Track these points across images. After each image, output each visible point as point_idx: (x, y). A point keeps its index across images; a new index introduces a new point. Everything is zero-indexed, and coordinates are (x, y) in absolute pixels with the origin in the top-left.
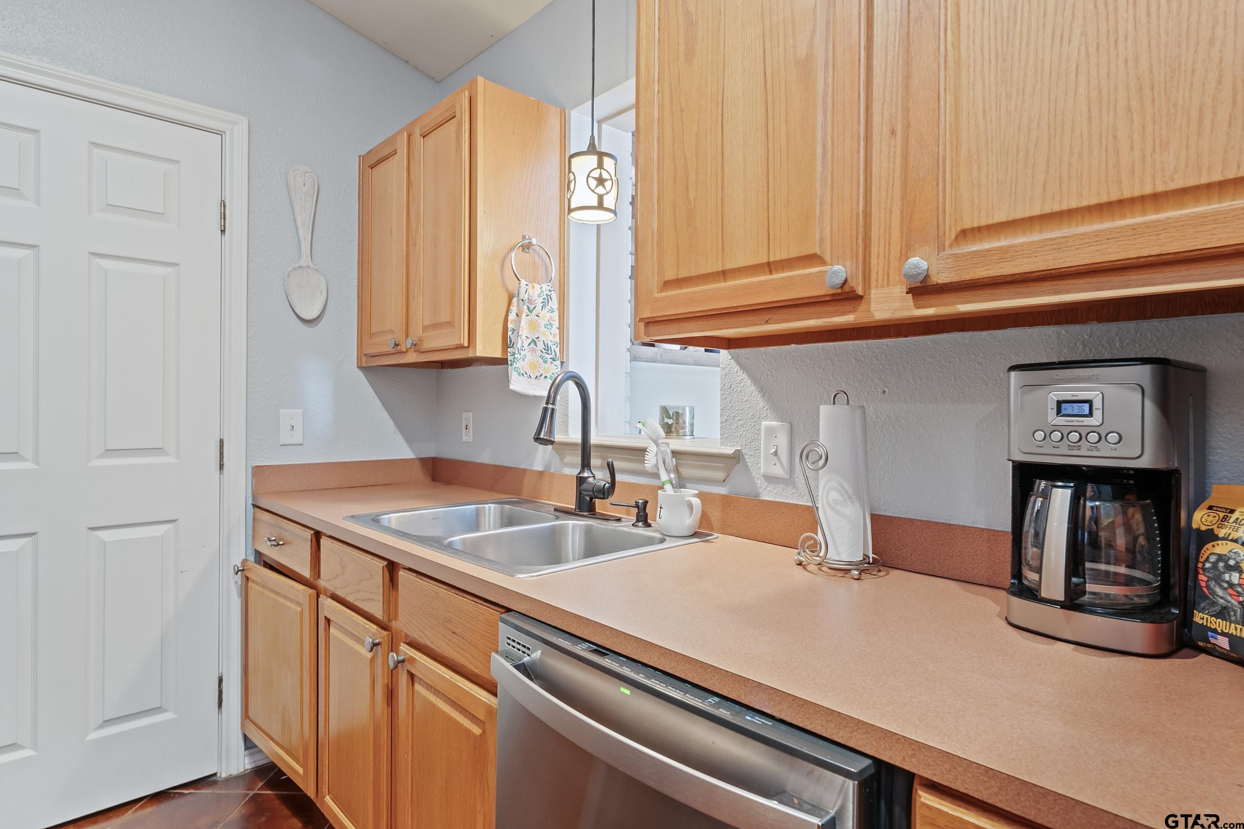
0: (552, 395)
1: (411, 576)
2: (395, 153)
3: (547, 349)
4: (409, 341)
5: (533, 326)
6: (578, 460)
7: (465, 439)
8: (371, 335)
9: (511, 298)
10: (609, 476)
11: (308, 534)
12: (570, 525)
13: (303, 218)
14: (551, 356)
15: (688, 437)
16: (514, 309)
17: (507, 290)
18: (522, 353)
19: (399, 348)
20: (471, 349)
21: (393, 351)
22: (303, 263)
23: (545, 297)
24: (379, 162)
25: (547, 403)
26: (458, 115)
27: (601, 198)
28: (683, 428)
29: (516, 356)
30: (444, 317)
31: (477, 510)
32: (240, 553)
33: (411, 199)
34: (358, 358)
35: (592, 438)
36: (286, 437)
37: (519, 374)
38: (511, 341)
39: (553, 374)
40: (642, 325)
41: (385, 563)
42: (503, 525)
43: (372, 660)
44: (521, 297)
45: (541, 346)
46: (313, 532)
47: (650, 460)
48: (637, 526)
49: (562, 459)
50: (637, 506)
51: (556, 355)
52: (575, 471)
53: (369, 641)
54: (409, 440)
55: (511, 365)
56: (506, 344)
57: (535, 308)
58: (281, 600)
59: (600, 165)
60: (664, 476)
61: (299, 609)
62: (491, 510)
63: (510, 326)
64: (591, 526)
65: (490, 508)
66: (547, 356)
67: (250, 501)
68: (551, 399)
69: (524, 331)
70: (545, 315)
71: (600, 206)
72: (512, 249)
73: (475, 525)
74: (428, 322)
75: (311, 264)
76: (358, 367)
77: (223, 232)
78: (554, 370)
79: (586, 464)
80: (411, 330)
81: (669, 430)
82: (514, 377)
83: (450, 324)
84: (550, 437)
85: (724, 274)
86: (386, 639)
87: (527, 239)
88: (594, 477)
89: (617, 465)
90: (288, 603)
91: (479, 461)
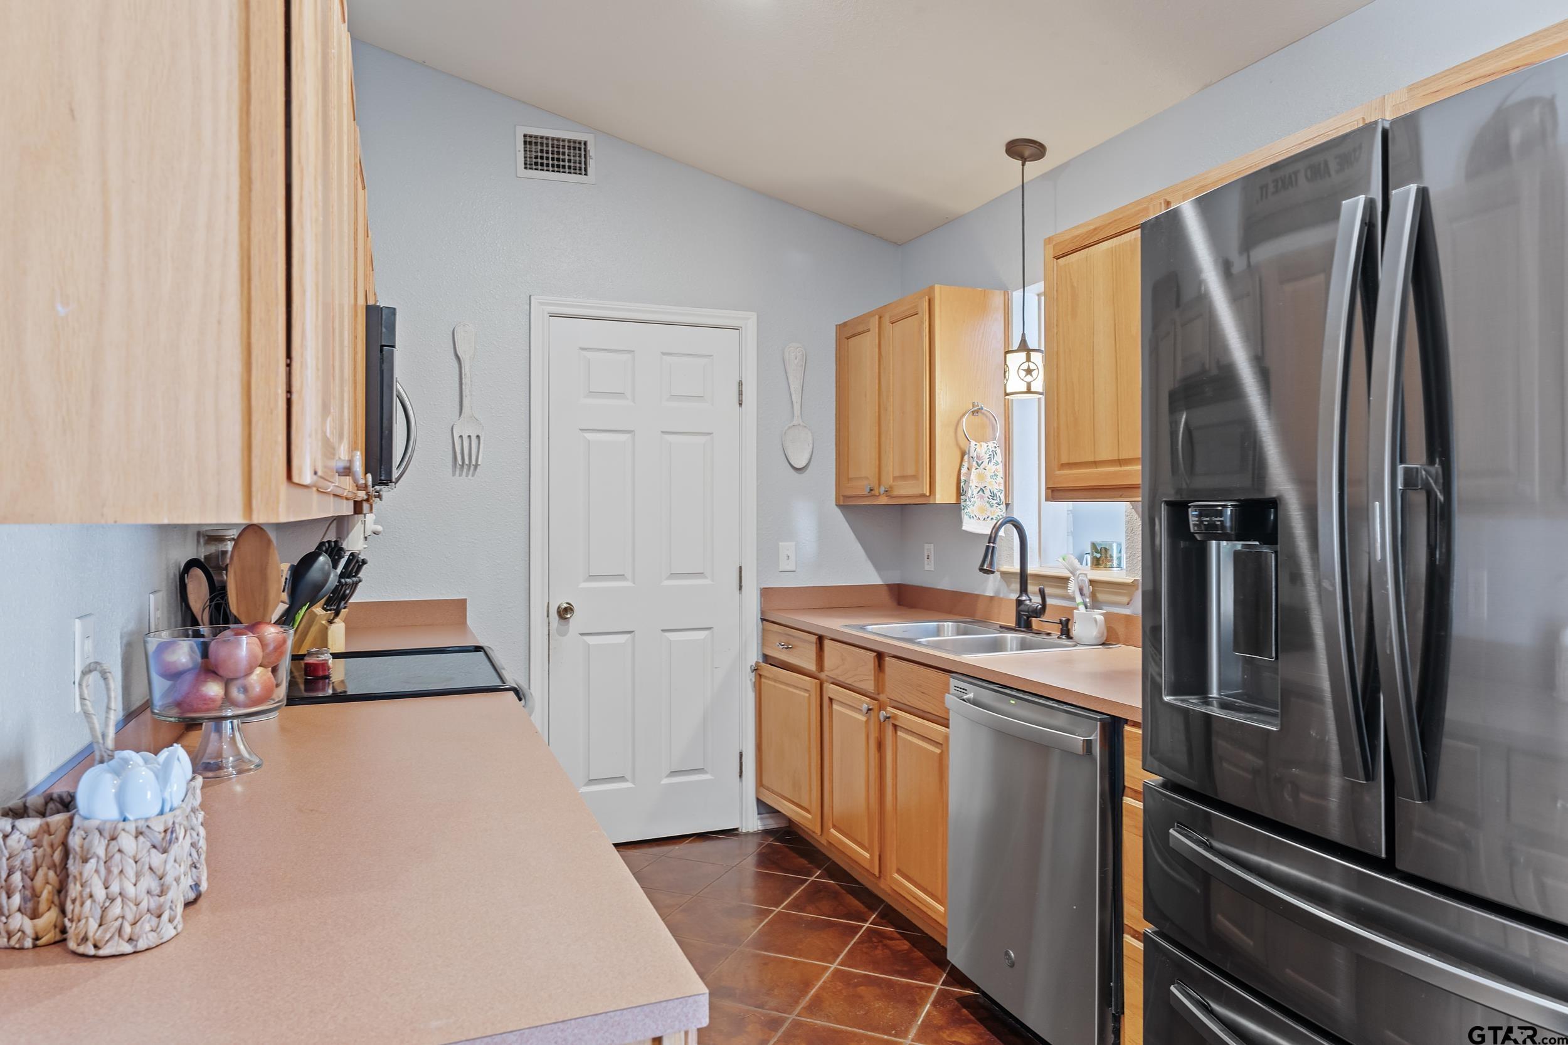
0: (993, 535)
1: (895, 660)
2: (868, 330)
3: (993, 495)
4: (882, 489)
5: (981, 477)
6: (1018, 586)
7: (927, 568)
8: (849, 479)
9: (963, 454)
10: (1040, 598)
11: (814, 638)
12: (1009, 638)
13: (795, 386)
14: (996, 502)
15: (1115, 569)
16: (966, 464)
17: (960, 448)
18: (972, 500)
19: (873, 492)
20: (932, 497)
21: (869, 495)
22: (795, 423)
23: (991, 453)
24: (854, 336)
25: (989, 543)
26: (920, 314)
27: (1029, 385)
28: (1111, 561)
29: (968, 503)
30: (910, 471)
31: (938, 626)
32: (753, 657)
33: (882, 371)
34: (836, 498)
35: (1028, 569)
36: (784, 565)
37: (970, 518)
38: (963, 490)
39: (998, 516)
40: (1050, 491)
41: (875, 654)
42: (958, 634)
43: (867, 722)
44: (971, 455)
45: (988, 493)
46: (817, 637)
47: (1072, 587)
48: (1061, 638)
49: (1008, 586)
50: (1061, 622)
51: (1000, 500)
52: (1014, 596)
53: (865, 707)
54: (878, 567)
55: (964, 509)
56: (960, 492)
57: (982, 462)
58: (791, 689)
59: (1028, 359)
60: (1079, 599)
61: (807, 695)
62: (949, 626)
63: (963, 478)
64: (1025, 638)
65: (948, 625)
66: (993, 501)
67: (759, 616)
68: (992, 538)
69: (974, 482)
70: (991, 467)
71: (1029, 391)
72: (964, 415)
73: (938, 632)
74: (897, 474)
75: (802, 424)
76: (836, 505)
77: (740, 404)
78: (1000, 512)
79: (1024, 590)
80: (883, 479)
81: (1097, 563)
82: (965, 519)
83: (915, 477)
84: (991, 568)
85: (1096, 464)
86: (876, 706)
87: (977, 406)
88: (1030, 600)
89: (1047, 591)
90: (797, 692)
91: (939, 588)
